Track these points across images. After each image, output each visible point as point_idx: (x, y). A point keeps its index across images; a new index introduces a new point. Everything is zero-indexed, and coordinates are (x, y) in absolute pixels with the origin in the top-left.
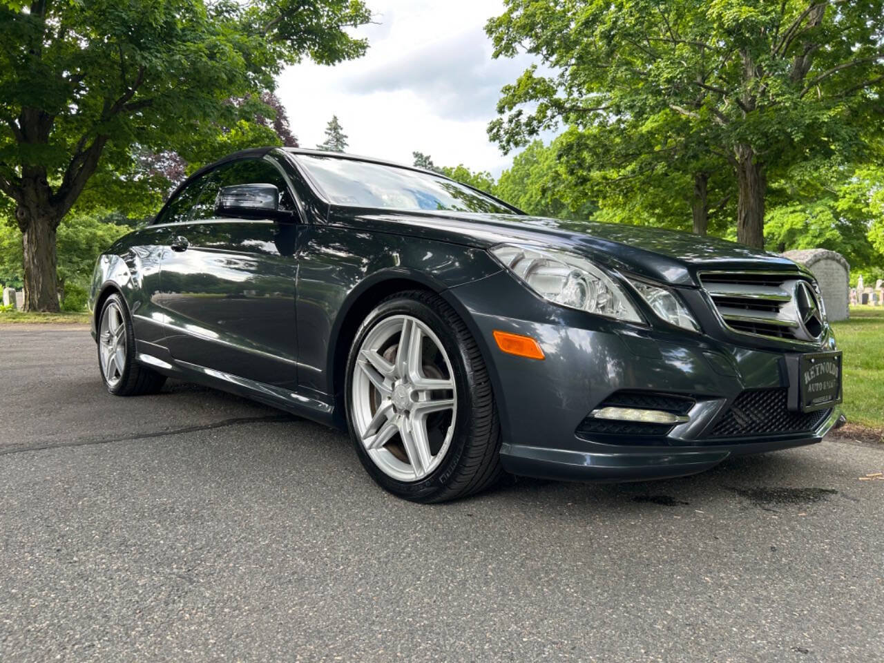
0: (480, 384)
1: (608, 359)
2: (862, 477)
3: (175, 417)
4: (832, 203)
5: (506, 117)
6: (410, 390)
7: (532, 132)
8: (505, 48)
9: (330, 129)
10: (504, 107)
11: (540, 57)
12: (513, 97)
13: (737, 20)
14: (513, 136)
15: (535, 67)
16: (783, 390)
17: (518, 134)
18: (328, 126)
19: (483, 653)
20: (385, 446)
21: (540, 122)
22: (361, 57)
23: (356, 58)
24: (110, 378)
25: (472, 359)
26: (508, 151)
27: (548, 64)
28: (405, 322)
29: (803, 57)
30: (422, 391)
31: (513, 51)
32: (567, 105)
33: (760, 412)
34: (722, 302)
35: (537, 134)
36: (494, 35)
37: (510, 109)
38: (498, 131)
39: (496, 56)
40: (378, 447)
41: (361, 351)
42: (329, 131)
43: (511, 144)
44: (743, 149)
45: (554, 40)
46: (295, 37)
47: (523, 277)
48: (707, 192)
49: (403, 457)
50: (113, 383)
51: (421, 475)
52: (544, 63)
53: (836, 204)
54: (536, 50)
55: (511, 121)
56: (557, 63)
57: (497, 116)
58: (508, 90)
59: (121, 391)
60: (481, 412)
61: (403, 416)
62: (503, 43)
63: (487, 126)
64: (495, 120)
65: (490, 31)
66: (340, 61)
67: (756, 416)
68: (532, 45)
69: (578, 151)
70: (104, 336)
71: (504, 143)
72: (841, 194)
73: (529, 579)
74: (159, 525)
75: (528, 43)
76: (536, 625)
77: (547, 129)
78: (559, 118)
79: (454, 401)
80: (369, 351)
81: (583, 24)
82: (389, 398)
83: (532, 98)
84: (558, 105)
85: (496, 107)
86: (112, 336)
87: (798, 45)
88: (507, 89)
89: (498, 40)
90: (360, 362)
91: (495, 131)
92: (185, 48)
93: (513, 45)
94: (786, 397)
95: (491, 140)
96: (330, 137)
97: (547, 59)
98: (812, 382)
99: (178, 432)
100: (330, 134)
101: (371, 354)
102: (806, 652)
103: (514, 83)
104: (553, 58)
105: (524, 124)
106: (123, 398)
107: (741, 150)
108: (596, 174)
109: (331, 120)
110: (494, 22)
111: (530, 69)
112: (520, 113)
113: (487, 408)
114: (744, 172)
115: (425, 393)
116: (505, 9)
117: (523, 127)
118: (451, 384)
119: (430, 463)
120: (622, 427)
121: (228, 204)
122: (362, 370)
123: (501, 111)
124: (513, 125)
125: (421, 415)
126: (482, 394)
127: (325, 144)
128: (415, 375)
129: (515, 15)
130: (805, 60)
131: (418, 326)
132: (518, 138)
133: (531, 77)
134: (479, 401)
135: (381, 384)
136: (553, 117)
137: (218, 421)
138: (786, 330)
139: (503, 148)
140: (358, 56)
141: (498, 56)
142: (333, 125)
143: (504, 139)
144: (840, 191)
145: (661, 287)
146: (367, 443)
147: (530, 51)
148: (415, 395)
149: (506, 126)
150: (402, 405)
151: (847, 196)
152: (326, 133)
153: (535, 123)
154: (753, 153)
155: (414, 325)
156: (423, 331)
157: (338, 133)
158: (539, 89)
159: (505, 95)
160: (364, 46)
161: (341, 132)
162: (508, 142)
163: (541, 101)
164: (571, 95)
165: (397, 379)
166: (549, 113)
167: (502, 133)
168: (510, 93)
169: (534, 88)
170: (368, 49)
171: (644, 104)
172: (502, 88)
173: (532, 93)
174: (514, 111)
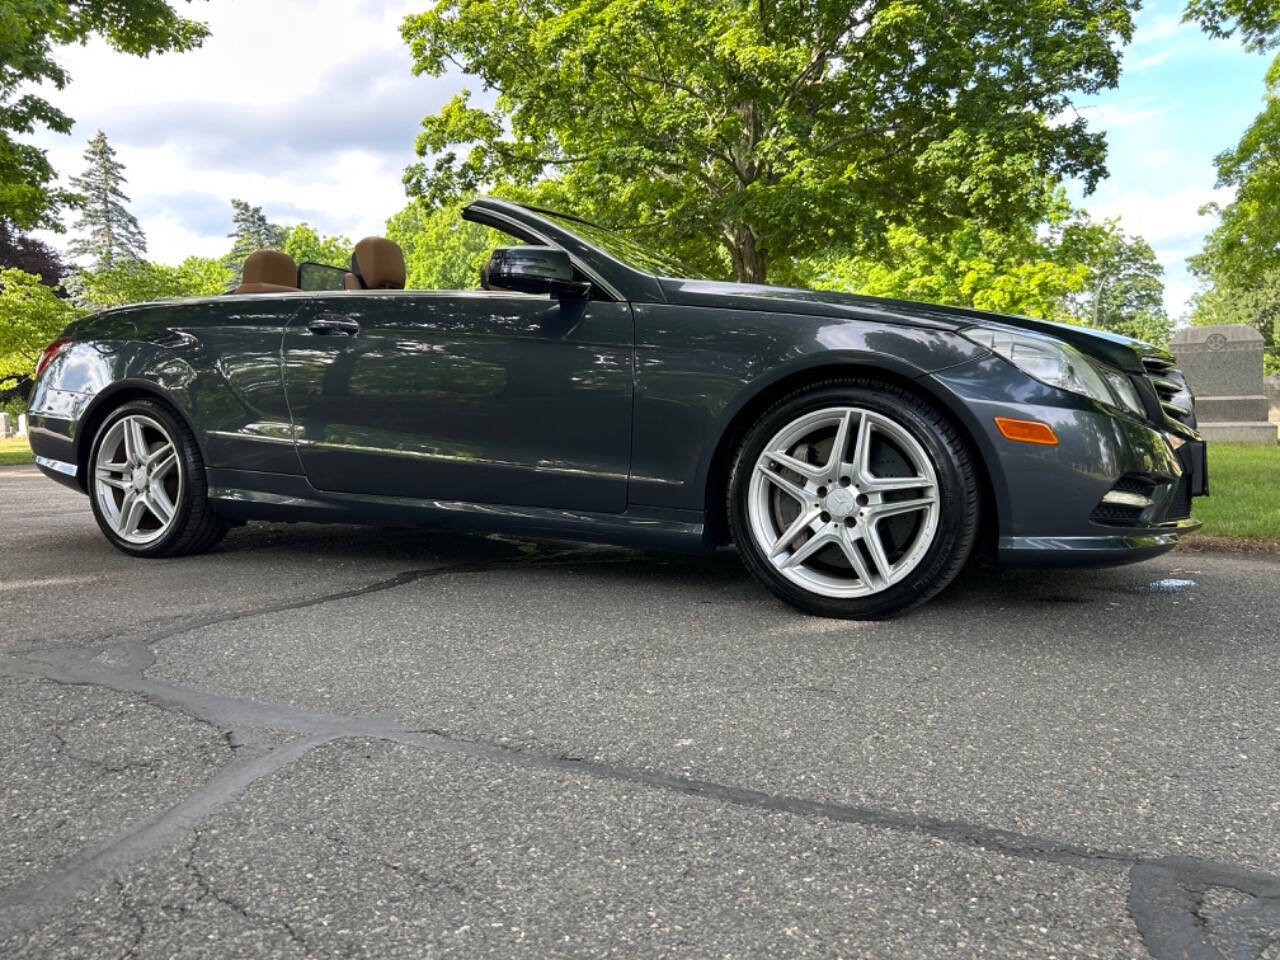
6: (853, 491)
7: (468, 186)
8: (431, 62)
9: (94, 153)
10: (425, 147)
11: (480, 80)
12: (439, 133)
13: (755, 61)
14: (439, 191)
15: (468, 94)
17: (447, 187)
18: (89, 147)
20: (802, 563)
21: (477, 173)
22: (196, 49)
23: (186, 51)
24: (131, 532)
26: (433, 211)
27: (490, 90)
28: (849, 414)
30: (876, 492)
31: (439, 68)
32: (517, 153)
35: (476, 190)
36: (412, 41)
37: (436, 149)
38: (419, 182)
40: (791, 566)
41: (765, 451)
42: (91, 156)
43: (437, 201)
50: (141, 539)
51: (878, 588)
52: (485, 90)
54: (474, 69)
55: (439, 168)
57: (415, 160)
58: (431, 122)
61: (843, 525)
62: (427, 53)
63: (404, 174)
64: (413, 165)
65: (407, 33)
66: (160, 52)
68: (469, 62)
71: (427, 200)
75: (462, 59)
79: (934, 499)
80: (775, 450)
81: (554, 42)
82: (817, 506)
83: (469, 137)
84: (504, 151)
85: (415, 147)
89: (419, 50)
90: (761, 465)
91: (414, 181)
93: (440, 59)
95: (408, 194)
96: (94, 165)
97: (491, 85)
100: (92, 160)
101: (776, 455)
103: (440, 115)
104: (499, 84)
105: (457, 174)
107: (736, 231)
109: (94, 137)
110: (414, 21)
111: (461, 95)
112: (451, 158)
114: (741, 260)
115: (878, 495)
116: (433, 6)
117: (455, 178)
123: (422, 153)
124: (441, 174)
125: (876, 520)
127: (84, 175)
128: (866, 476)
129: (445, 15)
131: (869, 418)
132: (447, 194)
133: (464, 107)
135: (801, 490)
136: (495, 167)
139: (427, 206)
140: (189, 48)
141: (421, 71)
142: (101, 145)
143: (427, 194)
146: (776, 562)
147: (467, 71)
148: (863, 500)
149: (430, 174)
150: (839, 512)
152: (86, 158)
153: (471, 173)
155: (863, 417)
156: (877, 424)
157: (108, 160)
158: (481, 126)
159: (427, 131)
160: (202, 33)
161: (113, 159)
162: (433, 197)
163: (477, 142)
164: (522, 139)
165: (830, 481)
166: (487, 162)
167: (424, 184)
168: (434, 128)
169: (472, 124)
170: (207, 38)
171: (638, 159)
172: (423, 119)
173: (468, 130)
174: (443, 155)
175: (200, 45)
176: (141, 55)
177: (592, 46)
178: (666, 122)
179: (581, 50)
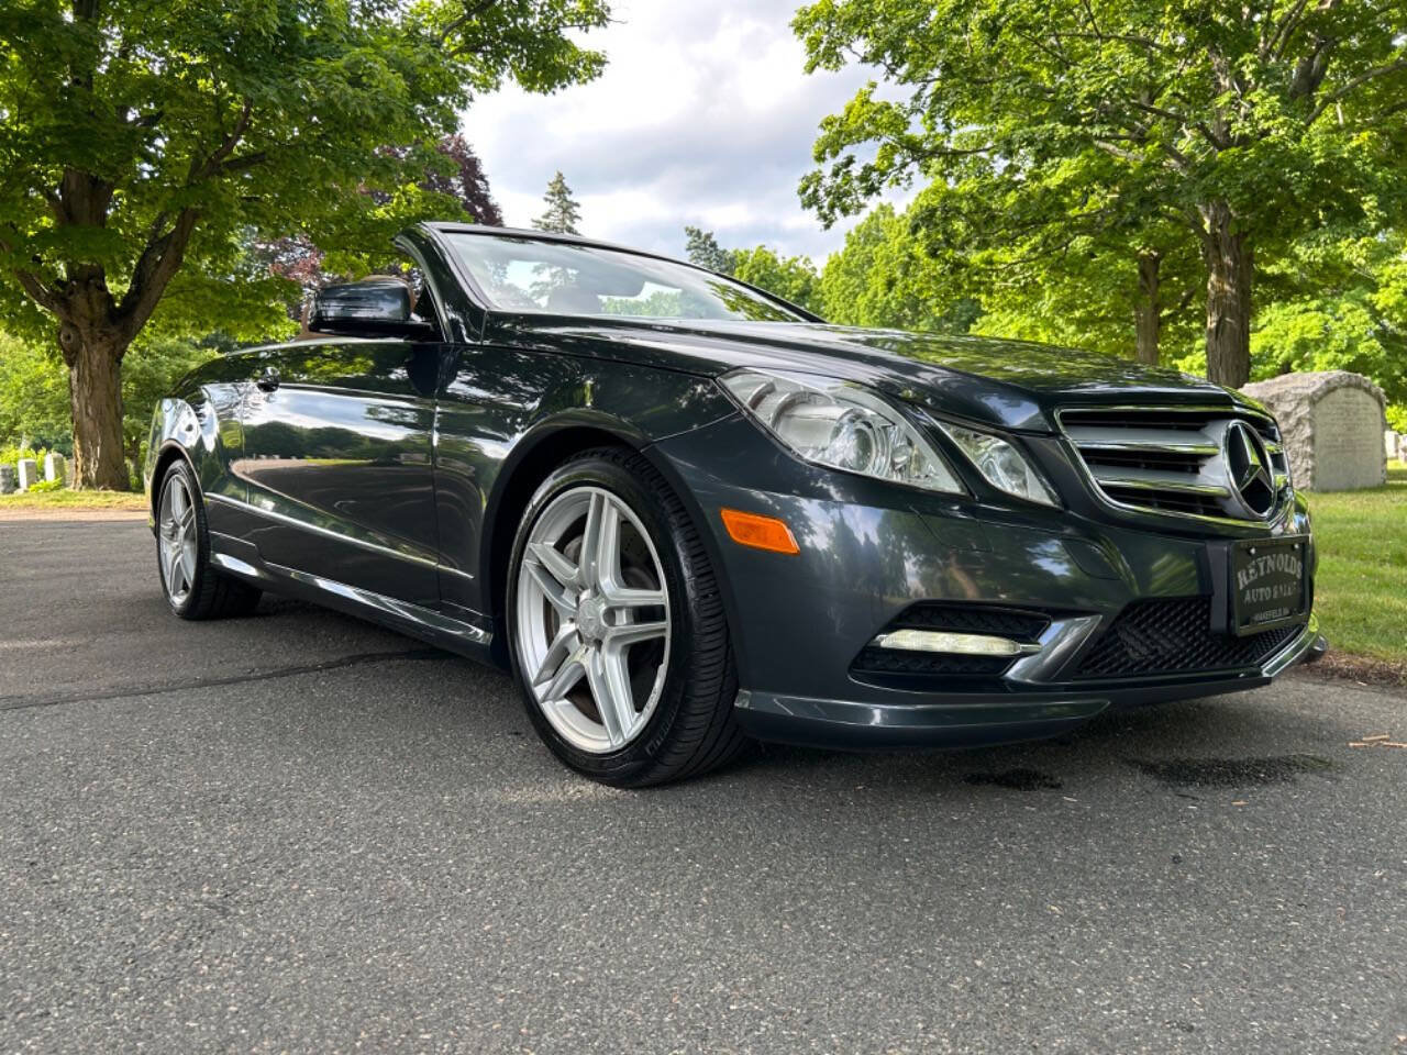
0: (706, 596)
1: (906, 554)
2: (1356, 741)
3: (268, 653)
4: (1368, 296)
5: (827, 168)
6: (603, 608)
7: (871, 190)
8: (826, 55)
9: (553, 194)
10: (824, 152)
11: (882, 68)
12: (838, 137)
14: (839, 199)
16: (1203, 601)
17: (847, 194)
18: (551, 190)
19: (660, 1029)
20: (567, 696)
21: (883, 174)
22: (597, 79)
23: (589, 81)
24: (175, 593)
25: (694, 557)
26: (831, 222)
27: (894, 79)
28: (594, 497)
29: (1312, 58)
30: (620, 608)
31: (838, 61)
32: (927, 146)
33: (1177, 635)
34: (1098, 458)
35: (879, 194)
36: (807, 35)
37: (835, 154)
38: (816, 191)
39: (811, 69)
40: (556, 699)
41: (530, 545)
42: (550, 197)
43: (837, 211)
44: (1215, 210)
45: (904, 39)
46: (489, 48)
47: (769, 423)
48: (1158, 282)
49: (593, 715)
50: (179, 600)
51: (618, 743)
52: (887, 78)
53: (1375, 297)
54: (876, 57)
55: (836, 174)
56: (909, 77)
57: (812, 167)
58: (831, 123)
59: (192, 613)
60: (706, 641)
61: (592, 649)
62: (822, 47)
63: (799, 185)
64: (809, 174)
65: (800, 28)
66: (563, 86)
67: (1170, 641)
68: (869, 48)
69: (945, 219)
70: (166, 527)
71: (825, 211)
72: (1384, 280)
73: (764, 909)
74: (199, 824)
75: (862, 46)
76: (756, 984)
77: (894, 186)
78: (914, 167)
79: (667, 624)
80: (542, 547)
81: (951, 10)
82: (572, 620)
83: (869, 135)
84: (914, 149)
85: (813, 153)
86: (176, 527)
87: (1305, 38)
88: (829, 123)
89: (814, 44)
90: (528, 564)
91: (810, 191)
92: (313, 69)
93: (838, 50)
94: (1208, 611)
95: (804, 206)
96: (553, 207)
97: (893, 72)
98: (1251, 586)
99: (268, 677)
100: (551, 201)
101: (544, 552)
102: (1191, 1029)
103: (840, 113)
104: (902, 71)
105: (857, 178)
106: (194, 624)
107: (1211, 212)
108: (975, 258)
109: (553, 179)
110: (806, 14)
111: (866, 88)
112: (850, 161)
113: (718, 635)
114: (1217, 247)
115: (624, 612)
117: (856, 184)
118: (660, 597)
119: (632, 723)
120: (928, 663)
121: (331, 314)
122: (531, 575)
123: (820, 158)
124: (839, 180)
125: (619, 647)
126: (708, 613)
127: (544, 217)
128: (608, 582)
130: (1315, 63)
131: (612, 504)
132: (848, 201)
133: (867, 102)
134: (707, 623)
135: (561, 600)
136: (904, 165)
137: (334, 658)
138: (1211, 503)
139: (825, 217)
140: (591, 78)
141: (813, 69)
142: (559, 186)
143: (826, 204)
144: (1382, 275)
145: (995, 435)
146: (539, 691)
147: (864, 60)
148: (610, 614)
149: (828, 182)
150: (590, 632)
151: (1393, 284)
152: (546, 200)
153: (874, 175)
154: (1230, 215)
155: (606, 502)
156: (621, 513)
157: (565, 200)
158: (881, 121)
159: (827, 133)
160: (600, 62)
161: (569, 198)
162: (832, 207)
163: (884, 140)
164: (933, 129)
165: (584, 589)
166: (898, 159)
167: (821, 193)
168: (834, 130)
169: (872, 120)
170: (606, 65)
171: (1051, 138)
172: (820, 120)
173: (869, 128)
174: (841, 158)
175: (600, 74)
176: (545, 93)
177: (995, 9)
178: (1086, 88)
179: (983, 15)
